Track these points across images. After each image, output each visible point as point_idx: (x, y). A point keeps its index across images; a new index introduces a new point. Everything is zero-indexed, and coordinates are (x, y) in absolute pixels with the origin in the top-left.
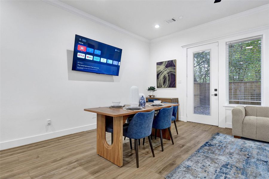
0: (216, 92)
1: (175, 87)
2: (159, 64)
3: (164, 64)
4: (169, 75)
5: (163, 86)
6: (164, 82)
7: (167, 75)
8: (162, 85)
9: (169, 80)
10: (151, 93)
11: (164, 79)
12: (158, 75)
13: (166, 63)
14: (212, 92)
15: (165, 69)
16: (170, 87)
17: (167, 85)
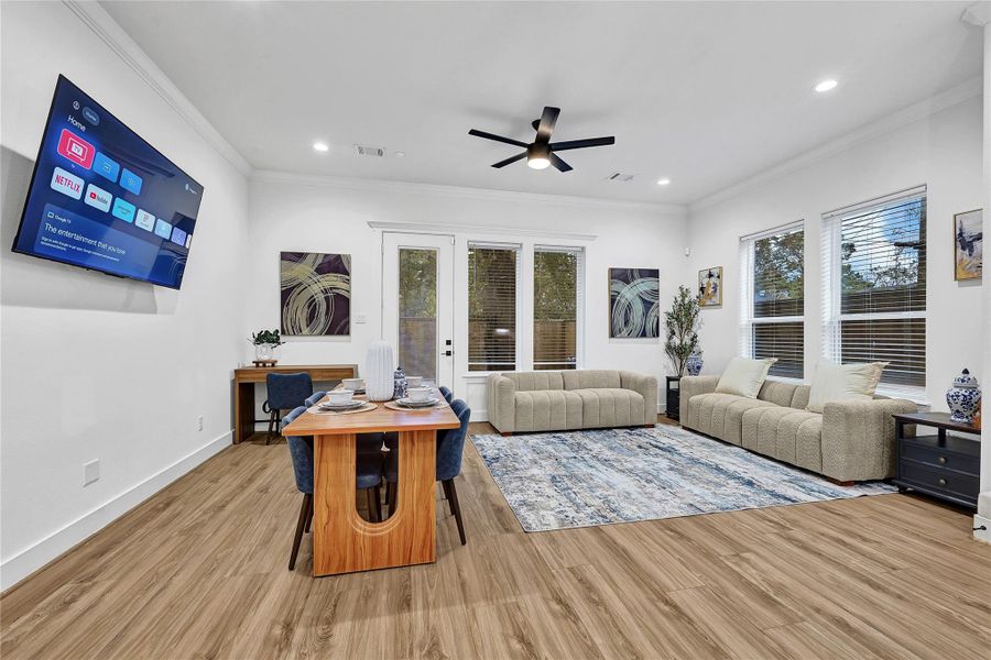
0: (449, 348)
1: (348, 333)
2: (291, 258)
3: (309, 260)
4: (327, 299)
5: (306, 331)
6: (311, 318)
7: (321, 298)
8: (303, 324)
9: (327, 313)
10: (266, 353)
11: (309, 307)
12: (285, 295)
13: (319, 261)
14: (442, 348)
15: (315, 279)
16: (330, 332)
17: (321, 326)
